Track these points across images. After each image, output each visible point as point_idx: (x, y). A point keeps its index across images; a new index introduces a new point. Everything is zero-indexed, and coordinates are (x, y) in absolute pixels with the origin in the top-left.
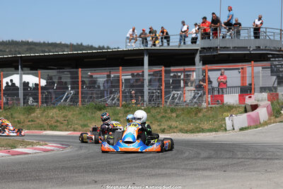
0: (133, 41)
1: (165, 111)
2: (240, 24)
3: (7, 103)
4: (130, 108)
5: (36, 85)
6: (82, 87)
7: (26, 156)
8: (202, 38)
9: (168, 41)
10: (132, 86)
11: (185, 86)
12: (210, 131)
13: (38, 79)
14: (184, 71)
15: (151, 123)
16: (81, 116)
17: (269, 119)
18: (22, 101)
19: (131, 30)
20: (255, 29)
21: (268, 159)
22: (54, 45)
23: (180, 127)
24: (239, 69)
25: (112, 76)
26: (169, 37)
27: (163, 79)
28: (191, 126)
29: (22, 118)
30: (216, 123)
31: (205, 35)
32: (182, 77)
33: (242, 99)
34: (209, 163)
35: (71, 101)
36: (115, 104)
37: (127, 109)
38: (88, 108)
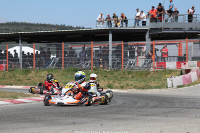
0: (101, 23)
1: (124, 73)
2: (178, 12)
3: (11, 67)
5: (32, 54)
6: (65, 56)
7: (25, 104)
8: (151, 22)
9: (127, 23)
10: (100, 55)
11: (138, 56)
12: (156, 88)
13: (33, 49)
14: (138, 45)
15: (114, 81)
16: (64, 76)
17: (198, 80)
18: (21, 65)
19: (100, 15)
20: (189, 16)
21: (197, 108)
22: (45, 26)
23: (134, 85)
24: (177, 44)
25: (86, 48)
26: (127, 21)
27: (123, 51)
28: (143, 84)
29: (22, 77)
30: (160, 82)
31: (153, 19)
32: (136, 49)
33: (179, 65)
34: (156, 110)
35: (56, 66)
36: (88, 68)
37: (97, 71)
38: (68, 71)
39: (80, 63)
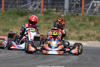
1: (84, 20)
4: (50, 15)
15: (70, 30)
16: (3, 21)
23: (97, 35)
36: (36, 11)
37: (48, 16)
38: (10, 14)
39: (26, 3)
